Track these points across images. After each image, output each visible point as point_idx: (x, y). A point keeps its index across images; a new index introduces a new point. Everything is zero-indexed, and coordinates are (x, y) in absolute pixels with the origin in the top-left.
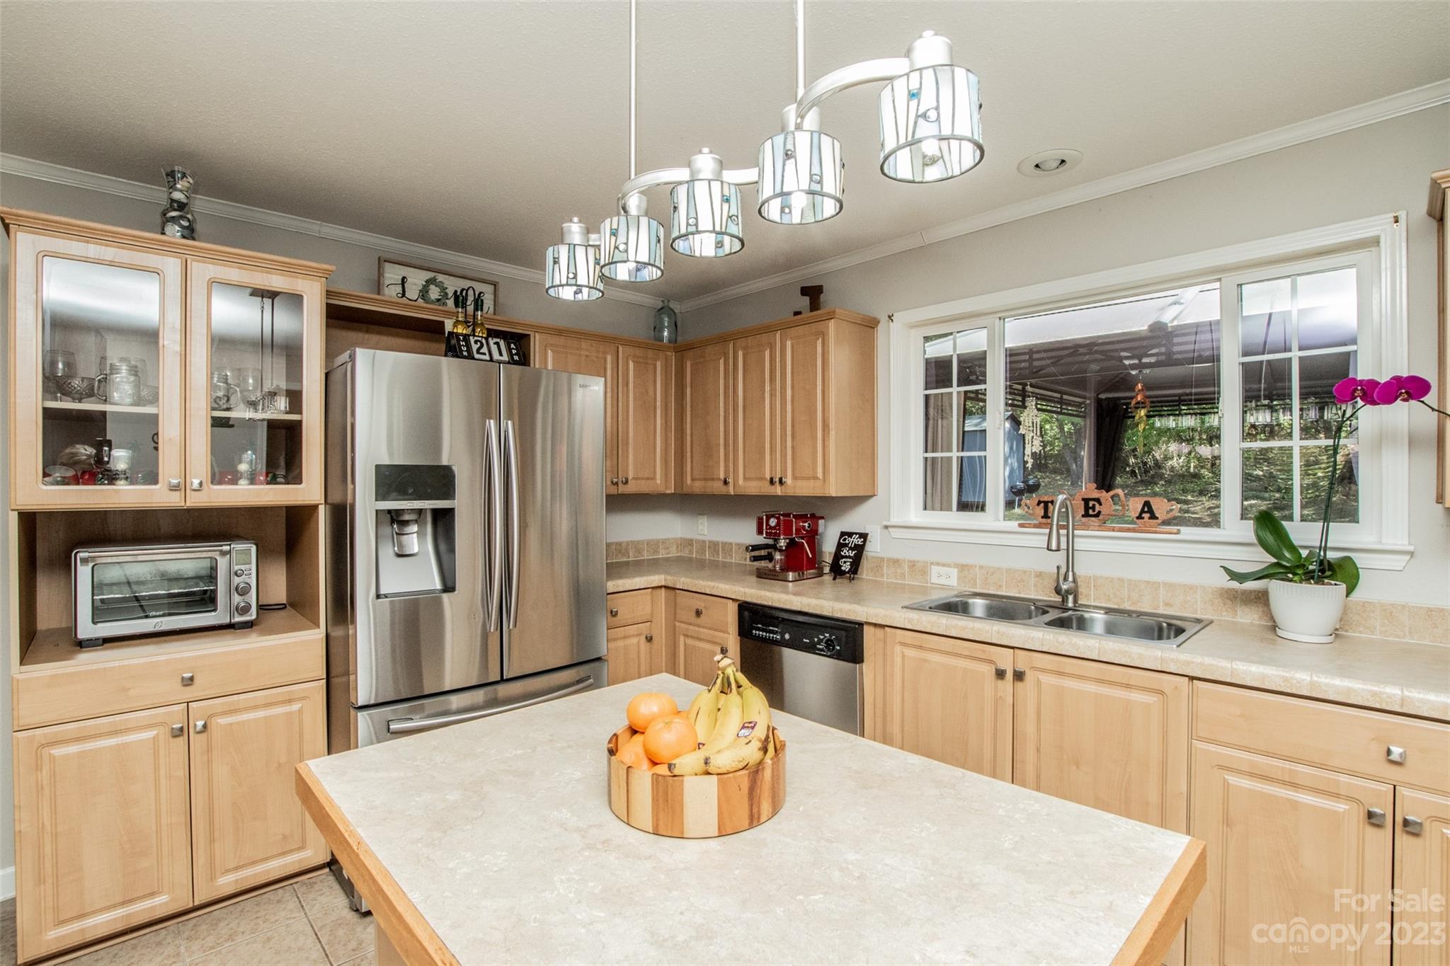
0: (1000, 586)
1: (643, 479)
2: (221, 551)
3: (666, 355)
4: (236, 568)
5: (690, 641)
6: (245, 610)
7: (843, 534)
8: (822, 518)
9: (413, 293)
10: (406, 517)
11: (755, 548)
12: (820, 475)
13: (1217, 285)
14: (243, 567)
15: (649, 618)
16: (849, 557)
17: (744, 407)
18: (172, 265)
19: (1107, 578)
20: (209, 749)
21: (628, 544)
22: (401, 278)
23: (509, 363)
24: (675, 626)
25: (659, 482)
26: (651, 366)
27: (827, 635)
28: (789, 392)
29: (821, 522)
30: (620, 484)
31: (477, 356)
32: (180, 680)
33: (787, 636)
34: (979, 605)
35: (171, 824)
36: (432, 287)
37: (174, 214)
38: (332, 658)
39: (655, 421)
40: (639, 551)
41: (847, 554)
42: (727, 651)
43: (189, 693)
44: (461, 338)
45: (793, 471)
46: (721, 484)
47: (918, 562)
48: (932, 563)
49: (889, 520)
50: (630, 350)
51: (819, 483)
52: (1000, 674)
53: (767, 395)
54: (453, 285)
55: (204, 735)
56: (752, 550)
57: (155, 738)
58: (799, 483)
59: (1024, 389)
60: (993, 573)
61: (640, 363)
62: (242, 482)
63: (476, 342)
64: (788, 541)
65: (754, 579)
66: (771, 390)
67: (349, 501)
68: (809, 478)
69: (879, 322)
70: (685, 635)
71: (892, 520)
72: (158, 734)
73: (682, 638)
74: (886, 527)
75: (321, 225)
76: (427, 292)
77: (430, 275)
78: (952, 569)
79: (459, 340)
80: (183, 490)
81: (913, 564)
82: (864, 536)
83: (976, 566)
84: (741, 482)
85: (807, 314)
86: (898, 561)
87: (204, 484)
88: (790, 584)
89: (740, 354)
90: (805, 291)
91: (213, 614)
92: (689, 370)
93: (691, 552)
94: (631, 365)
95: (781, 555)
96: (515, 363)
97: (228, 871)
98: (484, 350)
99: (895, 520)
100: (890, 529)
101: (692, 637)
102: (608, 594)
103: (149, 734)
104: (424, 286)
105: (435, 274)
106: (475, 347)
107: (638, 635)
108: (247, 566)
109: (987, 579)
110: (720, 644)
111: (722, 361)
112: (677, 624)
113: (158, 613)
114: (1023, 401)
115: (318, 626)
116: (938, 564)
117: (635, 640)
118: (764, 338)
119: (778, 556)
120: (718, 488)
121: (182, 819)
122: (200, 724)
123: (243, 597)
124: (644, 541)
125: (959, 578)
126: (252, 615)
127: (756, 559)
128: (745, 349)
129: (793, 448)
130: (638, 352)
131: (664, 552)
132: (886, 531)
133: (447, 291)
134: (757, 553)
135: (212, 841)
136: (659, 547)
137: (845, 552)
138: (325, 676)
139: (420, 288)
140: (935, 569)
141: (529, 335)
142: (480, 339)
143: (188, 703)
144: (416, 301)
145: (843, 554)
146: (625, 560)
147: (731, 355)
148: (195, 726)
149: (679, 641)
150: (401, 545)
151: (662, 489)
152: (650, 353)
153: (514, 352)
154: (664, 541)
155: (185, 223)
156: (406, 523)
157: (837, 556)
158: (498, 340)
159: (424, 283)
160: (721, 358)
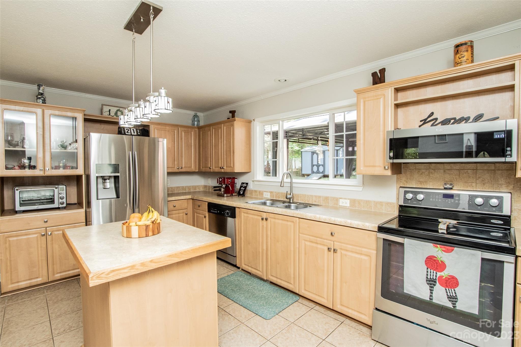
0: (279, 198)
1: (187, 167)
2: (55, 187)
3: (195, 130)
4: (60, 192)
5: (198, 215)
6: (62, 203)
7: (242, 183)
8: (237, 178)
9: (112, 114)
10: (106, 178)
11: (215, 187)
12: (232, 166)
13: (328, 114)
14: (62, 192)
15: (186, 208)
16: (243, 190)
18: (39, 111)
19: (302, 195)
20: (52, 240)
21: (186, 187)
22: (109, 110)
23: (137, 135)
24: (194, 210)
25: (193, 168)
26: (190, 134)
27: (227, 211)
28: (225, 142)
29: (236, 180)
30: (180, 169)
31: (127, 133)
32: (44, 222)
33: (219, 212)
34: (268, 203)
35: (42, 260)
36: (118, 112)
37: (39, 96)
38: (87, 217)
39: (191, 150)
40: (190, 189)
42: (206, 217)
43: (46, 225)
44: (122, 128)
45: (226, 165)
46: (208, 169)
48: (264, 191)
49: (254, 179)
50: (183, 129)
51: (232, 169)
52: (262, 219)
53: (220, 143)
55: (51, 236)
56: (214, 188)
57: (37, 237)
58: (228, 168)
59: (318, 138)
60: (278, 194)
61: (186, 132)
62: (61, 169)
63: (127, 130)
64: (225, 185)
65: (217, 196)
67: (89, 174)
68: (230, 167)
69: (252, 121)
70: (197, 213)
72: (38, 236)
73: (196, 214)
74: (253, 181)
75: (85, 94)
76: (117, 113)
77: (118, 108)
78: (269, 193)
79: (121, 129)
80: (44, 171)
81: (260, 192)
82: (247, 184)
83: (274, 192)
84: (214, 168)
85: (231, 119)
86: (256, 191)
87: (50, 169)
88: (225, 198)
89: (214, 130)
90: (231, 112)
91: (53, 205)
92: (201, 134)
93: (206, 189)
94: (183, 133)
95: (223, 189)
96: (139, 135)
97: (58, 273)
98: (129, 132)
99: (256, 179)
100: (254, 182)
101: (198, 213)
102: (168, 201)
103: (36, 235)
104: (116, 112)
105: (119, 108)
106: (126, 131)
107: (183, 213)
108: (63, 192)
109: (276, 196)
110: (204, 215)
111: (209, 132)
112: (195, 210)
113: (38, 204)
114: (317, 142)
115: (83, 208)
116: (265, 192)
117: (182, 214)
118: (219, 126)
119: (223, 190)
120: (208, 170)
121: (44, 258)
122: (50, 233)
123: (62, 200)
124: (191, 186)
125: (270, 196)
126: (65, 205)
127: (215, 190)
128: (215, 129)
129: (226, 158)
130: (185, 129)
131: (198, 189)
132: (253, 182)
134: (215, 189)
135: (53, 264)
136: (196, 188)
137: (242, 188)
138: (85, 222)
139: (115, 113)
140: (265, 193)
141: (149, 125)
142: (128, 129)
143: (46, 228)
144: (113, 116)
146: (185, 191)
147: (211, 130)
148: (48, 234)
150: (104, 186)
151: (194, 170)
152: (189, 130)
153: (138, 132)
154: (198, 186)
155: (43, 99)
156: (106, 179)
157: (240, 190)
158: (134, 129)
159: (116, 111)
160: (209, 131)
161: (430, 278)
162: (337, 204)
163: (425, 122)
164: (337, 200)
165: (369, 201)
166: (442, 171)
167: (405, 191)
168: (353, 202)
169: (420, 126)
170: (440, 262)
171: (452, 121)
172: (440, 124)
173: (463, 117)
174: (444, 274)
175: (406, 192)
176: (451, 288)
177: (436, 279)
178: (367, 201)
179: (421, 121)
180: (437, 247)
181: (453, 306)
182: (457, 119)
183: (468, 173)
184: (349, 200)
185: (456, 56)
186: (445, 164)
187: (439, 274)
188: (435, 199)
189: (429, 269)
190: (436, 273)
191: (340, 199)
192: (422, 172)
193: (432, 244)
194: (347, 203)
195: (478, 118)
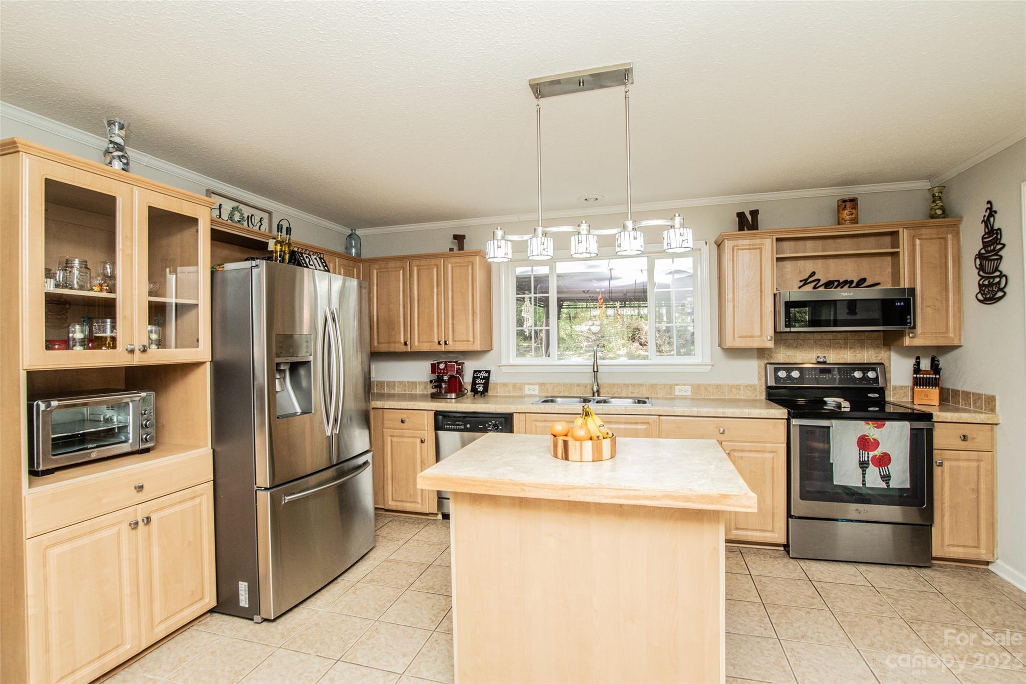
0: (560, 392)
3: (359, 265)
4: (143, 409)
5: (397, 439)
7: (475, 372)
8: (463, 363)
9: (225, 216)
10: (282, 368)
12: (471, 339)
13: (646, 258)
14: (147, 408)
16: (481, 384)
17: (418, 300)
19: (608, 384)
22: (218, 204)
24: (383, 432)
26: (352, 272)
27: (494, 422)
28: (450, 293)
31: (310, 266)
32: (134, 488)
33: (468, 426)
36: (236, 213)
37: (118, 153)
41: (480, 382)
45: (453, 337)
46: (401, 345)
47: (517, 384)
48: (525, 384)
49: (501, 363)
54: (247, 212)
56: (430, 383)
60: (556, 386)
61: (346, 269)
63: (306, 257)
64: (448, 376)
66: (438, 291)
68: (462, 341)
70: (391, 436)
71: (502, 362)
72: (119, 530)
73: (389, 438)
74: (499, 366)
76: (233, 215)
77: (235, 204)
78: (536, 386)
79: (299, 256)
81: (514, 385)
82: (488, 372)
83: (548, 383)
84: (416, 343)
85: (457, 251)
86: (506, 384)
87: (146, 348)
89: (415, 269)
90: (455, 237)
91: (127, 443)
92: (374, 275)
94: (342, 270)
98: (311, 263)
99: (504, 363)
104: (232, 212)
105: (238, 204)
106: (307, 261)
108: (149, 407)
109: (554, 389)
110: (420, 438)
111: (401, 272)
112: (385, 430)
115: (207, 445)
116: (528, 384)
118: (433, 261)
119: (444, 385)
120: (399, 348)
125: (539, 390)
128: (418, 266)
129: (453, 324)
130: (346, 262)
132: (500, 368)
133: (244, 215)
138: (212, 480)
139: (229, 213)
140: (527, 387)
144: (228, 221)
145: (477, 382)
147: (408, 268)
149: (387, 440)
152: (351, 263)
153: (324, 264)
155: (124, 161)
157: (474, 384)
158: (316, 257)
159: (232, 209)
160: (400, 270)
161: (863, 461)
162: (671, 394)
163: (805, 282)
164: (671, 387)
165: (720, 385)
166: (812, 341)
167: (775, 368)
168: (696, 388)
169: (800, 287)
170: (872, 440)
171: (836, 284)
172: (823, 286)
173: (847, 280)
174: (877, 452)
175: (776, 370)
176: (884, 467)
177: (868, 460)
178: (717, 385)
179: (801, 281)
180: (869, 424)
181: (887, 486)
182: (841, 281)
183: (840, 344)
184: (690, 387)
185: (843, 212)
186: (815, 334)
187: (871, 454)
188: (812, 374)
189: (861, 451)
190: (868, 454)
191: (676, 387)
192: (790, 344)
193: (863, 422)
194: (687, 391)
195: (861, 282)
